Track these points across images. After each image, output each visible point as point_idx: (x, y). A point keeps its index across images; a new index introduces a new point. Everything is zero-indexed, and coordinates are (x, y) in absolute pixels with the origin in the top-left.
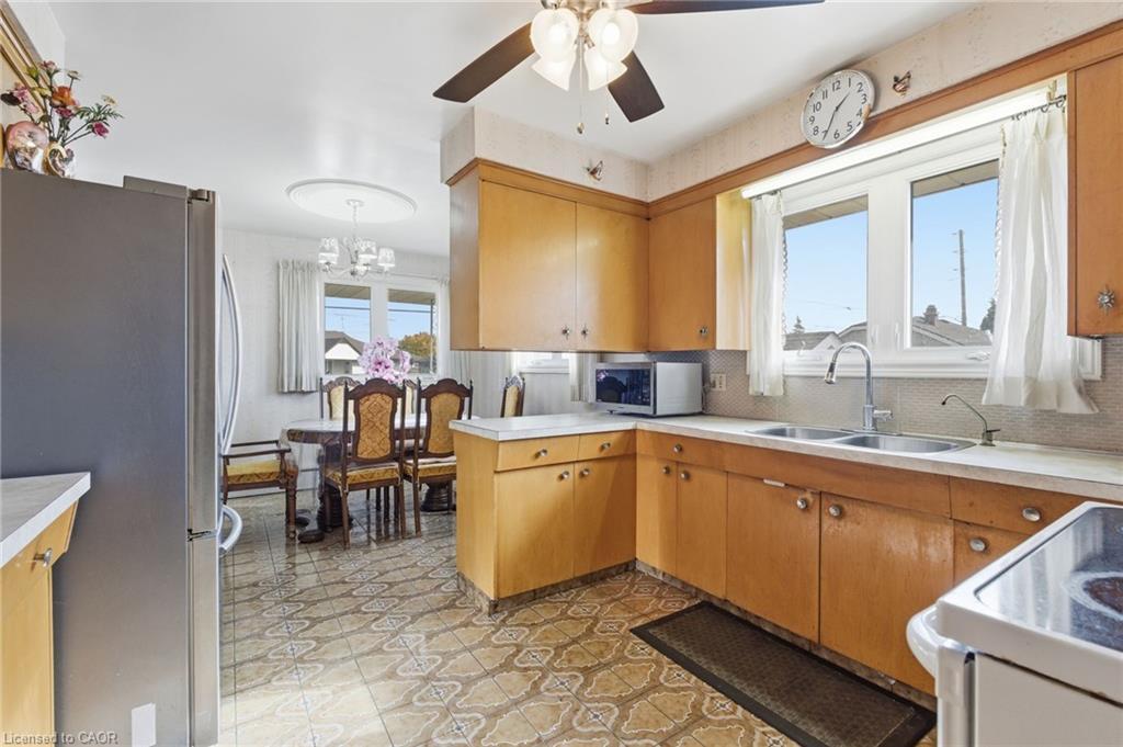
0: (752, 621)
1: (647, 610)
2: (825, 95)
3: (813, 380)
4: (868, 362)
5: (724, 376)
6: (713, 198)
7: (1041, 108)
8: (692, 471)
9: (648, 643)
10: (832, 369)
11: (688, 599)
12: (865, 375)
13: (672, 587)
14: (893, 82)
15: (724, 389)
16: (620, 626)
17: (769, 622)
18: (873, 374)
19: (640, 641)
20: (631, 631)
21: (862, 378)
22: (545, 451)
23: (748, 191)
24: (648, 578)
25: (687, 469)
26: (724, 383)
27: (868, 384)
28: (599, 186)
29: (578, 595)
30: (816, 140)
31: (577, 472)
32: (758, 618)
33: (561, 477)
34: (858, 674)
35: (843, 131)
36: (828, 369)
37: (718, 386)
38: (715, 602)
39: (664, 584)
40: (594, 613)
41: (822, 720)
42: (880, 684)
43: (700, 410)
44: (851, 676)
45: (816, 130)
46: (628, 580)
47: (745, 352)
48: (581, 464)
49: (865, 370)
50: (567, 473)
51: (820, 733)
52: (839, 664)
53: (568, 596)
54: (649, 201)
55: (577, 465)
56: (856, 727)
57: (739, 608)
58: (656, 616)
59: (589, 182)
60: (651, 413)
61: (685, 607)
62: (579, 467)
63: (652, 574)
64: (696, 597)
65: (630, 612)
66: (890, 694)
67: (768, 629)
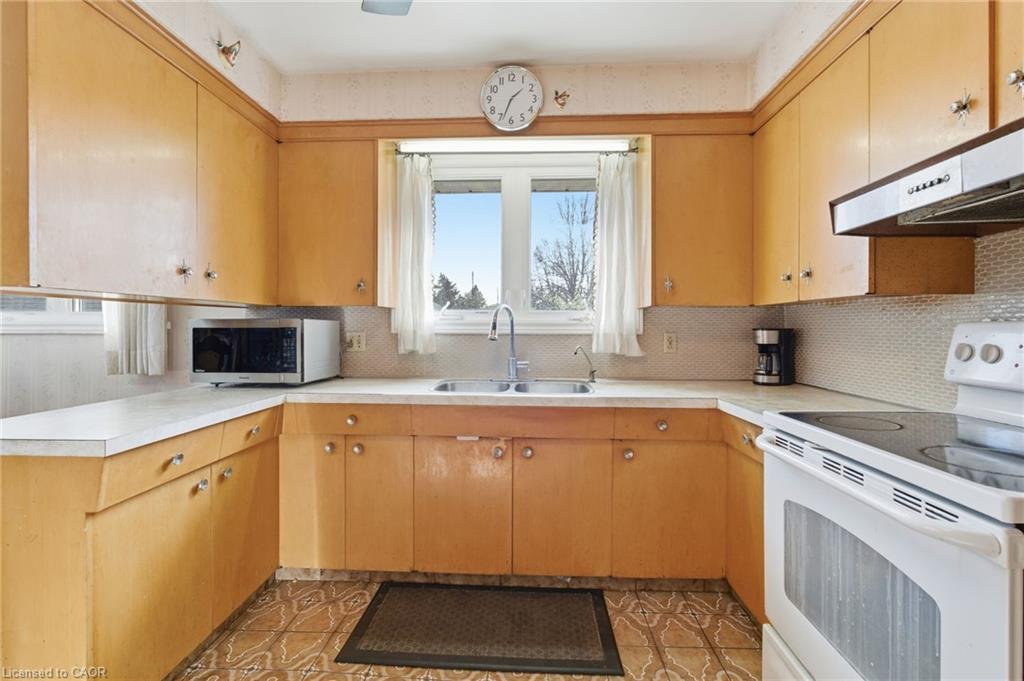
0: (441, 581)
1: (332, 624)
2: (501, 81)
3: (460, 338)
4: (512, 322)
5: (363, 334)
6: (374, 141)
7: (623, 152)
8: (367, 443)
9: (366, 663)
10: (494, 327)
11: (365, 589)
12: (509, 332)
13: (336, 582)
14: (554, 95)
15: (364, 347)
16: (318, 662)
17: (459, 575)
18: (516, 332)
19: (357, 666)
20: (336, 661)
21: (508, 335)
22: (181, 457)
23: (407, 146)
24: (299, 585)
25: (358, 441)
26: (363, 342)
27: (512, 339)
28: (229, 74)
29: (223, 654)
30: (494, 119)
31: (215, 477)
32: (448, 575)
33: (195, 490)
34: (543, 586)
35: (517, 119)
36: (491, 327)
37: (355, 345)
38: (396, 579)
39: (324, 583)
40: (269, 666)
41: (558, 641)
42: (559, 586)
43: (338, 373)
44: (538, 590)
45: (493, 110)
46: (278, 598)
47: (390, 309)
48: (220, 465)
49: (509, 328)
50: (205, 482)
51: (567, 653)
52: (526, 585)
53: (207, 664)
54: (282, 120)
55: (214, 468)
56: (578, 631)
57: (425, 574)
58: (349, 627)
59: (217, 62)
60: (299, 381)
61: (369, 600)
62: (217, 470)
63: (304, 578)
64: (370, 582)
65: (316, 639)
66: (568, 590)
67: (458, 583)
